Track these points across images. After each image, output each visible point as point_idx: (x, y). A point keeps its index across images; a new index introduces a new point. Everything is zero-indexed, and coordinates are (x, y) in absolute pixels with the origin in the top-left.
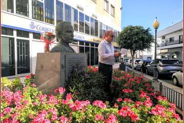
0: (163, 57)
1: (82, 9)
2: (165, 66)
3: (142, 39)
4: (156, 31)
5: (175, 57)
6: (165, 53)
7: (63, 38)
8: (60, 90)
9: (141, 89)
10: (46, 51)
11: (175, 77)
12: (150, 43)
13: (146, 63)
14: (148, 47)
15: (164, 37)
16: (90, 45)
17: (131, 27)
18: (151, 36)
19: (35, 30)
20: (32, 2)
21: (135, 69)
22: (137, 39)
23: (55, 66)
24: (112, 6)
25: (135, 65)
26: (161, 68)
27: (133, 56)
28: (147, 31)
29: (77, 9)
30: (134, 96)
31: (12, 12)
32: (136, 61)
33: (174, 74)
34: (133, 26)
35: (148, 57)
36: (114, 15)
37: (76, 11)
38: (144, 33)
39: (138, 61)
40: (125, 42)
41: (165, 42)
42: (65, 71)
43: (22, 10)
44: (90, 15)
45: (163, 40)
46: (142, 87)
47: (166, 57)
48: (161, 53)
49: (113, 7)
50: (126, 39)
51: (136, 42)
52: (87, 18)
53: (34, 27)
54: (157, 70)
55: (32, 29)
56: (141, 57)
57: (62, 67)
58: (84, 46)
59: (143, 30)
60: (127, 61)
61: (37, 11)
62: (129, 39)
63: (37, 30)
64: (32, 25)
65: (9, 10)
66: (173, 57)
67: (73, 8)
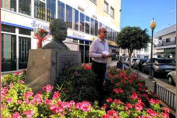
0: (159, 57)
1: (83, 10)
2: (160, 65)
3: (140, 39)
4: (153, 31)
5: (171, 57)
6: (162, 53)
7: (57, 35)
8: (47, 88)
9: (133, 89)
10: (38, 48)
11: (170, 76)
12: (147, 43)
13: (142, 61)
14: (145, 47)
15: (160, 38)
17: (129, 27)
18: (148, 36)
20: (35, 2)
21: (132, 67)
22: (134, 39)
24: (111, 8)
25: (132, 64)
26: (157, 67)
27: (130, 55)
28: (144, 31)
29: (78, 10)
30: (124, 97)
31: (15, 11)
32: (134, 60)
33: (169, 74)
34: (131, 27)
35: (145, 57)
37: (77, 12)
38: (141, 33)
39: (135, 60)
40: (123, 42)
41: (161, 43)
42: (56, 68)
43: (25, 10)
44: (90, 16)
45: (160, 41)
46: (134, 87)
47: (163, 56)
48: (157, 53)
49: (113, 9)
50: (124, 39)
51: (133, 41)
52: (88, 18)
53: (36, 26)
54: (153, 69)
55: (34, 28)
56: (139, 56)
57: (53, 64)
58: (84, 44)
59: (140, 30)
60: (125, 60)
61: (39, 11)
62: (127, 39)
64: (34, 24)
65: (12, 9)
66: (169, 57)
67: (74, 9)
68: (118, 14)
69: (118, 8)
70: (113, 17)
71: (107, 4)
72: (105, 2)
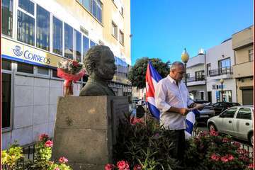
1: (87, 33)
19: (22, 57)
23: (98, 120)
24: (120, 31)
29: (81, 32)
36: (123, 42)
37: (78, 35)
38: (164, 67)
49: (122, 33)
53: (20, 54)
55: (17, 57)
61: (24, 30)
63: (24, 59)
64: (17, 50)
67: (75, 30)
68: (128, 40)
69: (127, 32)
70: (122, 43)
71: (115, 26)
72: (113, 23)
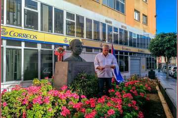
1: (110, 22)
16: (119, 53)
22: (169, 45)
23: (65, 71)
24: (143, 15)
29: (106, 23)
36: (147, 23)
43: (60, 29)
49: (146, 16)
50: (157, 46)
51: (168, 48)
52: (116, 29)
53: (67, 42)
55: (65, 43)
57: (69, 72)
61: (70, 29)
62: (161, 46)
64: (66, 40)
65: (49, 31)
67: (102, 23)
71: (138, 12)
